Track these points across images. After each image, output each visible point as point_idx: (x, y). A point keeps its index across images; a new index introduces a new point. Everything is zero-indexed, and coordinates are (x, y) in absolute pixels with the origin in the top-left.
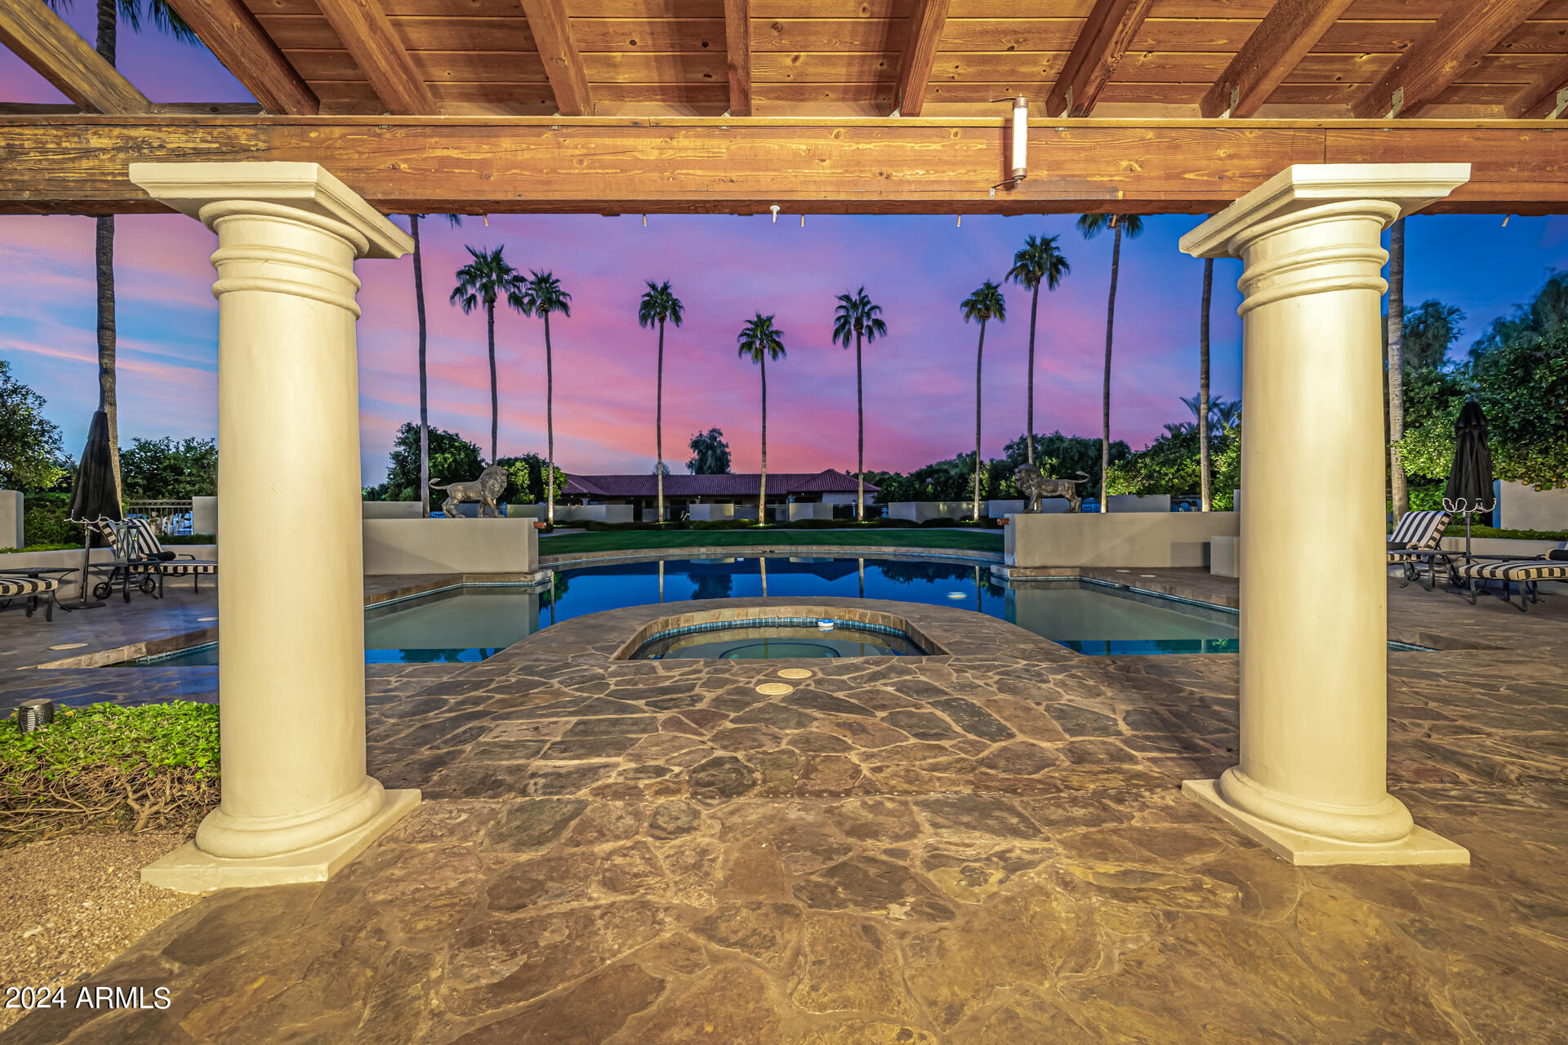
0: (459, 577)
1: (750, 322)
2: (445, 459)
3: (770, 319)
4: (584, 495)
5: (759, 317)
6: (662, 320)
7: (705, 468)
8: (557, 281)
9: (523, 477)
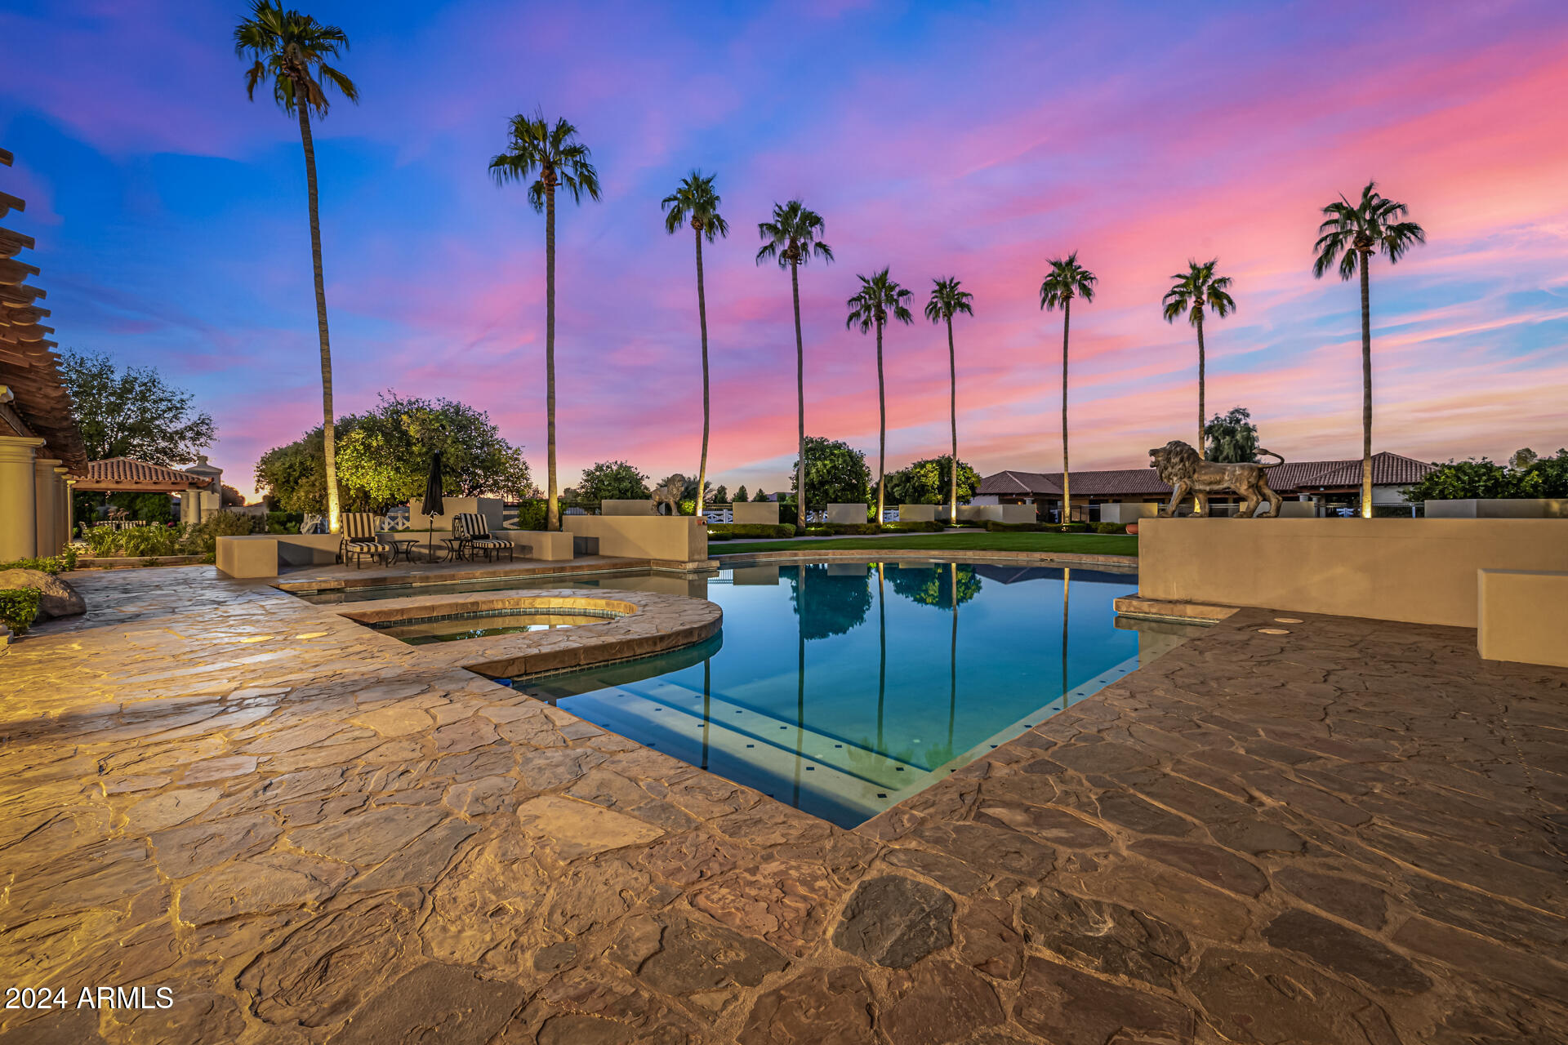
0: (648, 562)
1: (1179, 276)
2: (825, 466)
3: (1209, 267)
4: (1027, 494)
5: (1193, 267)
6: (1067, 298)
7: (1220, 458)
8: (959, 283)
9: (933, 479)
